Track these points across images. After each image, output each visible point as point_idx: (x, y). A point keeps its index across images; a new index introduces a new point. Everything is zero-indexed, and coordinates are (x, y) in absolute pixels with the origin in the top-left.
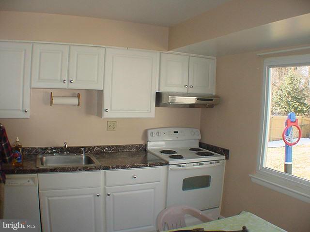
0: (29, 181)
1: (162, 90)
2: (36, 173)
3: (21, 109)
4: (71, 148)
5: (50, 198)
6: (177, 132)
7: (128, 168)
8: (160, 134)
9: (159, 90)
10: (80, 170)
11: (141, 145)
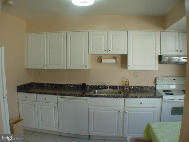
0: (84, 101)
1: (162, 54)
2: (88, 97)
3: (84, 65)
4: (113, 86)
5: (94, 111)
6: (175, 80)
7: (138, 98)
8: (164, 81)
9: (160, 54)
10: (111, 97)
11: (153, 86)
